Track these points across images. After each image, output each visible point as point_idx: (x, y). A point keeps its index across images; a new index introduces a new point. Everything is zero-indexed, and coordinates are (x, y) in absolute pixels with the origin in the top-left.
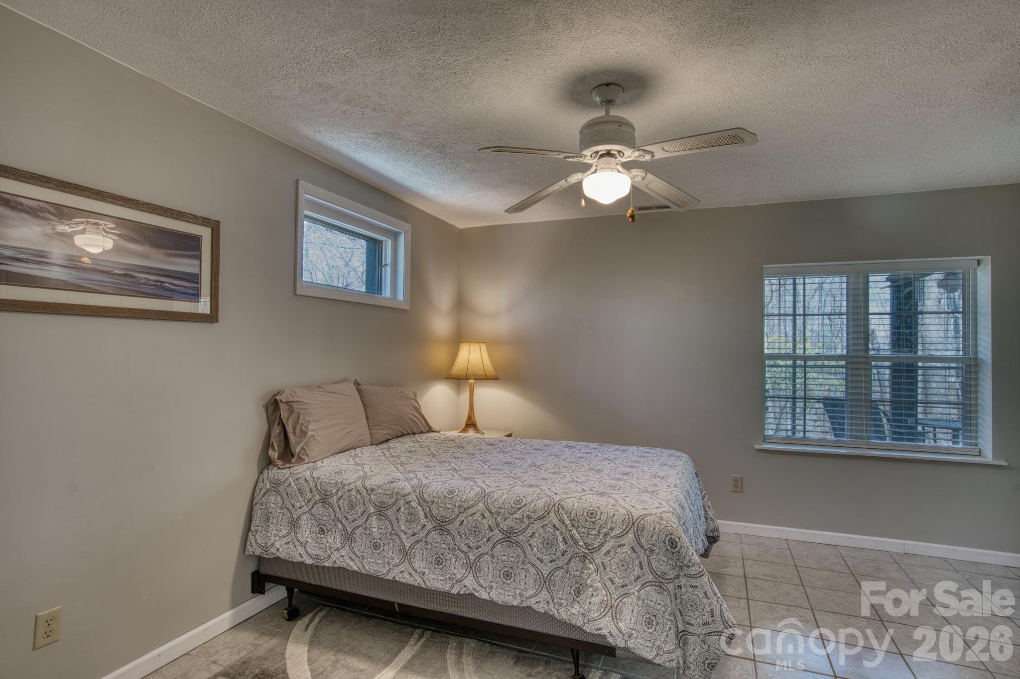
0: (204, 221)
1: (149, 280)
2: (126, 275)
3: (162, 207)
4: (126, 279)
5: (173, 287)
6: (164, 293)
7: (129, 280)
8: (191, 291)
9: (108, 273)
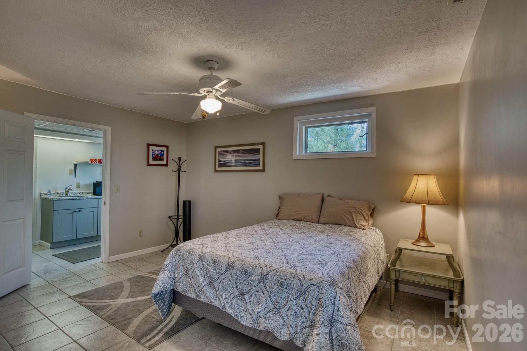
0: (260, 144)
1: (248, 162)
2: (244, 162)
3: (250, 144)
4: (244, 163)
5: (254, 163)
6: (251, 165)
7: (245, 163)
8: (258, 164)
9: (241, 162)
